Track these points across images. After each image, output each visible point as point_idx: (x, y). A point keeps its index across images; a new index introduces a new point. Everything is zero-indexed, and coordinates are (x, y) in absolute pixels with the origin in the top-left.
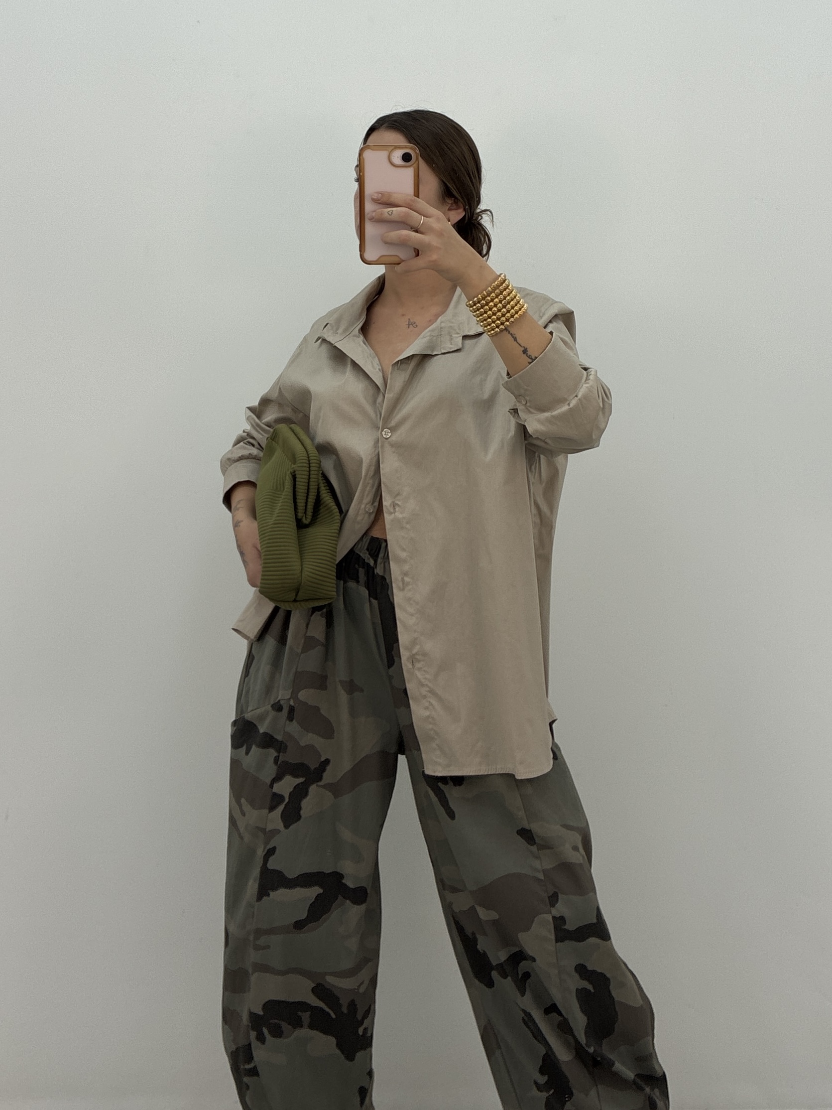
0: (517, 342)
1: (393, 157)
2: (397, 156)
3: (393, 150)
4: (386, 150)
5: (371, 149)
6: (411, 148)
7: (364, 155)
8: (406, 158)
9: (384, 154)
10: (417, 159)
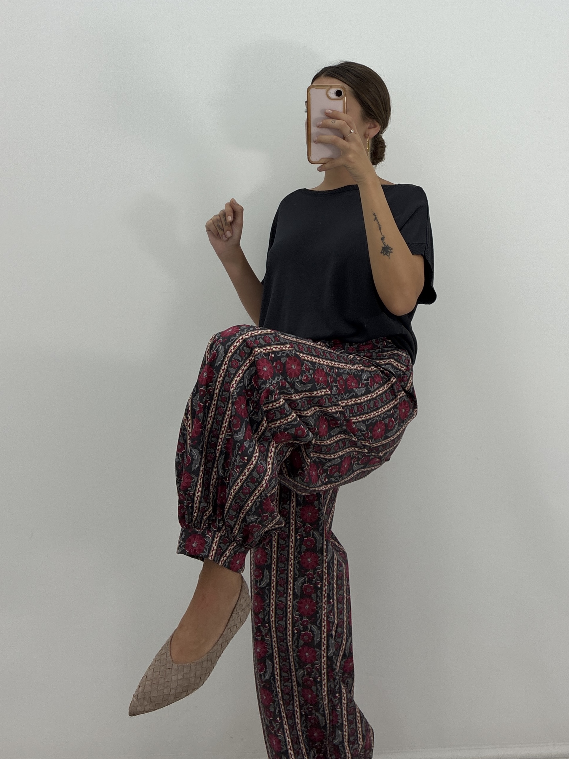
0: (381, 231)
1: (329, 93)
2: (332, 93)
3: (330, 88)
4: (325, 89)
5: (316, 88)
6: (342, 88)
7: (310, 92)
8: (339, 93)
9: (323, 92)
10: (345, 94)
